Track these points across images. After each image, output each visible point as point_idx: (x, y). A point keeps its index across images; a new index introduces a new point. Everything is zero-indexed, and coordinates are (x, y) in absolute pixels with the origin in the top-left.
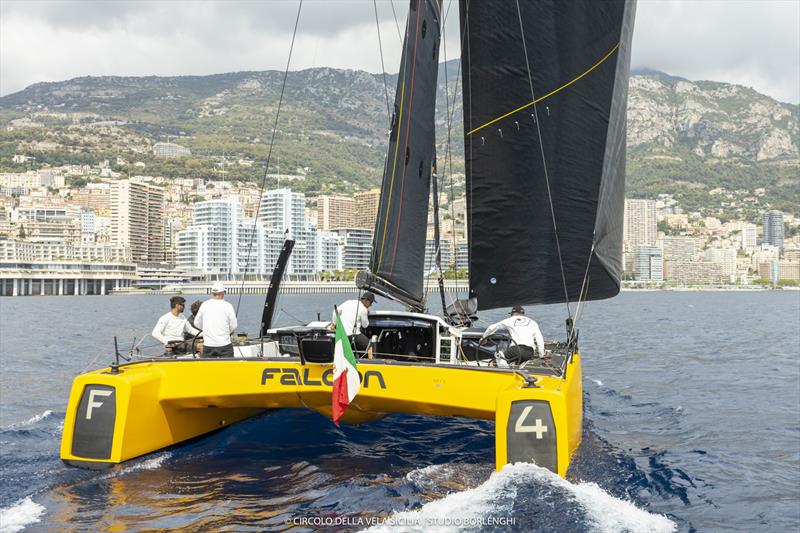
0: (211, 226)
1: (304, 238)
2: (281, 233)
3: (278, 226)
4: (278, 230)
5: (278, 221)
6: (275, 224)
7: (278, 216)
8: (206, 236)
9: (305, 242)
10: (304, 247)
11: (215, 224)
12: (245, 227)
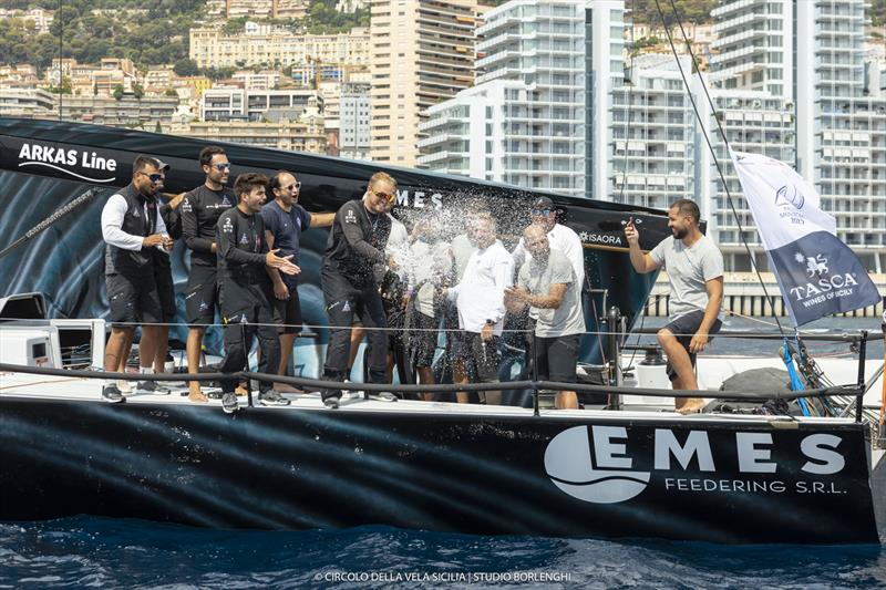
0: (520, 83)
1: (863, 122)
2: (775, 104)
3: (766, 81)
4: (766, 95)
5: (767, 64)
6: (757, 76)
7: (766, 48)
8: (499, 118)
9: (864, 135)
10: (865, 152)
11: (529, 78)
12: (639, 86)
